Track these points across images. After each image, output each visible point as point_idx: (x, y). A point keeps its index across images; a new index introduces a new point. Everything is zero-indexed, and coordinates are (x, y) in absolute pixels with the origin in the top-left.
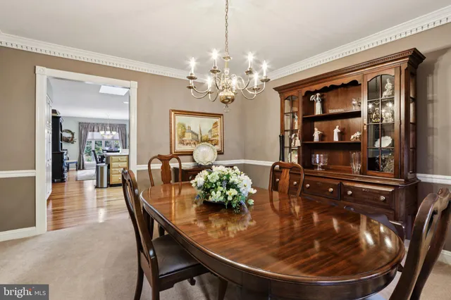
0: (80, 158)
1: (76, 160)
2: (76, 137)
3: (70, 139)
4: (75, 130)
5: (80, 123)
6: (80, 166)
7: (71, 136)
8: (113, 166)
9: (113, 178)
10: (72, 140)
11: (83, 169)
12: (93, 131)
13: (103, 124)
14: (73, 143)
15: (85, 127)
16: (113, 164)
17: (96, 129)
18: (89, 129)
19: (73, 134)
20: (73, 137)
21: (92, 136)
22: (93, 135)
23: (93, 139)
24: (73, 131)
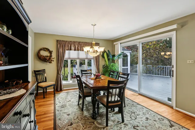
1: (54, 83)
2: (54, 55)
3: (48, 58)
4: (52, 47)
5: (57, 41)
7: (49, 55)
10: (50, 59)
11: (61, 90)
12: (71, 49)
13: (80, 42)
14: (50, 63)
15: (63, 44)
17: (73, 48)
18: (67, 48)
19: (51, 52)
20: (51, 56)
22: (69, 54)
23: (69, 58)
24: (51, 50)
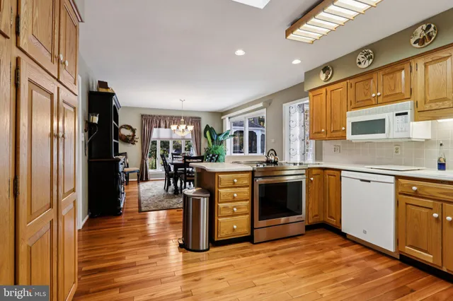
0: (143, 165)
1: (138, 169)
2: (138, 134)
3: (130, 138)
4: (136, 124)
5: (142, 116)
6: (143, 177)
7: (131, 134)
8: (222, 198)
9: (222, 225)
10: (133, 139)
11: (147, 180)
12: (160, 127)
13: (172, 117)
14: (133, 144)
15: (150, 120)
16: (223, 192)
17: (162, 125)
18: (154, 124)
19: (134, 131)
20: (134, 135)
21: (159, 134)
23: (159, 139)
24: (134, 127)
